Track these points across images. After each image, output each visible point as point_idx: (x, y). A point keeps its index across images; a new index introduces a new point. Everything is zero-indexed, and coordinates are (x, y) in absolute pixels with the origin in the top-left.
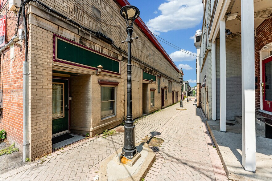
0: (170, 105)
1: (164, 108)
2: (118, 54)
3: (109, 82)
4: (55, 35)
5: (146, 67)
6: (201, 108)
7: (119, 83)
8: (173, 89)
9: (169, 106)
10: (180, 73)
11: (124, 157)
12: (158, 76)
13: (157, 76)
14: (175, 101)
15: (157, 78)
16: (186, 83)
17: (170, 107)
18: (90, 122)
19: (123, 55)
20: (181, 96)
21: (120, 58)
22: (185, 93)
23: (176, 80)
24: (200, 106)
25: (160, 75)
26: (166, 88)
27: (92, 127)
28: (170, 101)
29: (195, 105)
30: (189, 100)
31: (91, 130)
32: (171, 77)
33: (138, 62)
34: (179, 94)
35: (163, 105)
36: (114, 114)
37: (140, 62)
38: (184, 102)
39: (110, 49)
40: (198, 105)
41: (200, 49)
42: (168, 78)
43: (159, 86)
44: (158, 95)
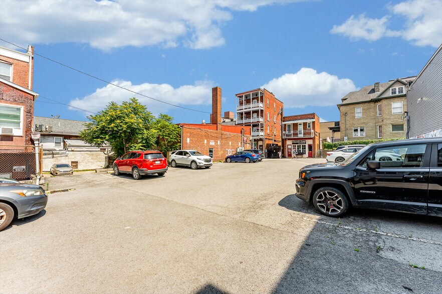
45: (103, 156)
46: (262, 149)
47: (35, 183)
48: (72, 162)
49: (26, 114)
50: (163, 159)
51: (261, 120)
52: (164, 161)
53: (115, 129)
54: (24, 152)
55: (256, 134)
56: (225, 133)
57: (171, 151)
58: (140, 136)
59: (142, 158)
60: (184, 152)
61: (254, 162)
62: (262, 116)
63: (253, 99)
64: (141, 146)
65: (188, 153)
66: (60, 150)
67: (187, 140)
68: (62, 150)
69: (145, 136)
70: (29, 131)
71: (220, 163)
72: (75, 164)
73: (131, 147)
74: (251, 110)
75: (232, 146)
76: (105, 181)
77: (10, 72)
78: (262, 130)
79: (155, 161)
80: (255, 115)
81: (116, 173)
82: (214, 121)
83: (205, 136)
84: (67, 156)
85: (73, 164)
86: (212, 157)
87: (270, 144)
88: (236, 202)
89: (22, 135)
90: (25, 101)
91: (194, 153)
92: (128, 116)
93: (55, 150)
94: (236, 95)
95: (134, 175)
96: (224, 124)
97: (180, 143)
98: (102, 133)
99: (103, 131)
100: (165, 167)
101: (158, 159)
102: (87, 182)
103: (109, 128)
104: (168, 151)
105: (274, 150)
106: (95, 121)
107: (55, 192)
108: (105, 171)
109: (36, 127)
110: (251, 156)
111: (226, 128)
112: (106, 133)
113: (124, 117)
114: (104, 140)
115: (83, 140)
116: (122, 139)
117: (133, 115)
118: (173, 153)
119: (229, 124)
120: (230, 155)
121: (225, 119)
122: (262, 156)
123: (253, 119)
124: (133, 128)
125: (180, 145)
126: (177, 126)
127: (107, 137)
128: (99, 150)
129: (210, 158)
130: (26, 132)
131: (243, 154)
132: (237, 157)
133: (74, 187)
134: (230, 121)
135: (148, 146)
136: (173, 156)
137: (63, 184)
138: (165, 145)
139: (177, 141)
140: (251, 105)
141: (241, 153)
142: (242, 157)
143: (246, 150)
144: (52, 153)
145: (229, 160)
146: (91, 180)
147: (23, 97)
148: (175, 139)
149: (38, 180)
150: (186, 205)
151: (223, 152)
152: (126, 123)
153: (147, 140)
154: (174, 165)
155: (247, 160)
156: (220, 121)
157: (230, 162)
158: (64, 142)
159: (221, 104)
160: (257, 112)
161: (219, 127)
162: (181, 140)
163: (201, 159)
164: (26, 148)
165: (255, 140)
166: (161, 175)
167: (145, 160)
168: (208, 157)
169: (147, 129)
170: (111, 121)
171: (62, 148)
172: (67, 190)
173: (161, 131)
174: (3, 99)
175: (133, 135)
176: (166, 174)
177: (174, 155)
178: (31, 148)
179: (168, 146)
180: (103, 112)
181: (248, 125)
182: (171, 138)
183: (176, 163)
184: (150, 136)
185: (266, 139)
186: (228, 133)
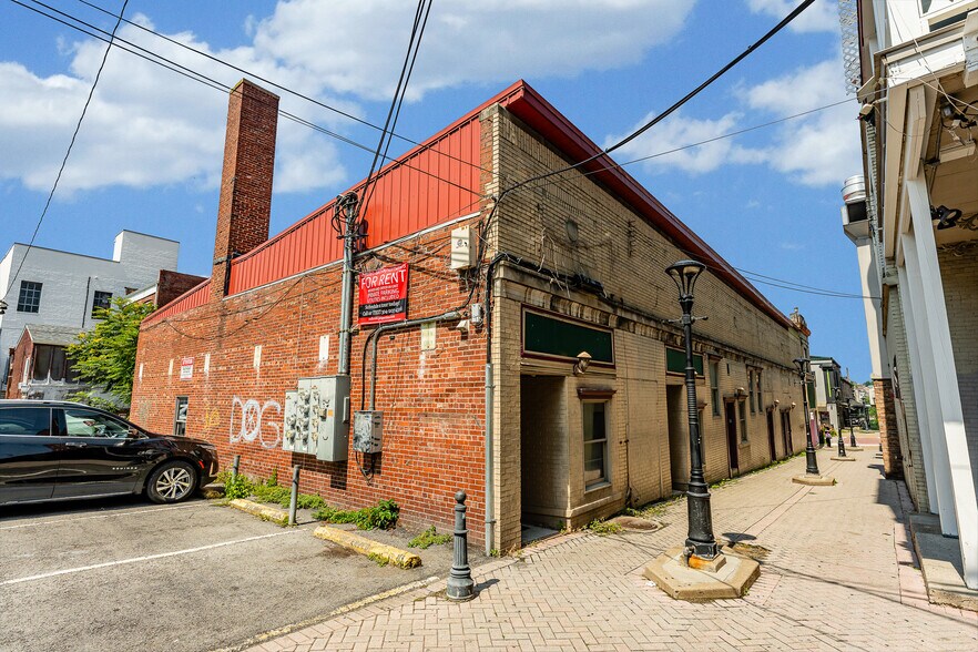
0: (759, 463)
1: (738, 476)
2: (609, 314)
3: (599, 391)
4: (523, 306)
5: (673, 332)
6: (903, 479)
7: (615, 392)
8: (767, 400)
9: (757, 469)
10: (794, 328)
11: (694, 555)
12: (710, 355)
13: (705, 357)
14: (780, 450)
15: (706, 363)
16: (825, 369)
17: (761, 473)
18: (565, 492)
19: (619, 313)
20: (809, 430)
21: (613, 323)
22: (827, 414)
23: (779, 361)
24: (895, 473)
25: (717, 350)
26: (739, 395)
27: (572, 507)
28: (758, 447)
29: (878, 471)
30: (847, 445)
31: (569, 513)
32: (756, 352)
33: (652, 324)
34: (798, 417)
35: (734, 462)
36: (606, 481)
37: (657, 321)
38: (824, 456)
39: (596, 306)
40: (887, 469)
41: (868, 247)
42: (745, 359)
43: (715, 392)
44: (713, 425)
56: (238, 298)
67: (139, 373)
83: (173, 344)
120: (250, 438)
151: (218, 421)
161: (217, 278)
186: (251, 293)
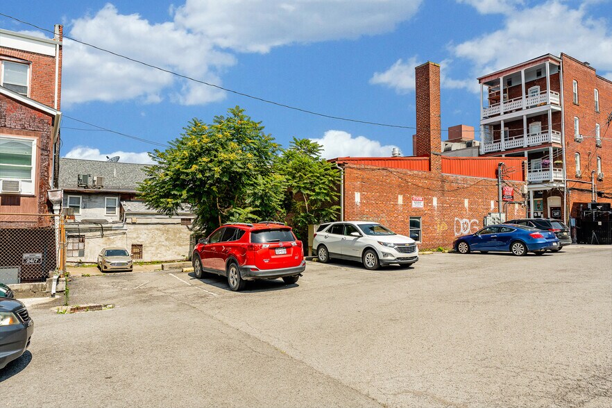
45: (186, 233)
46: (560, 218)
47: (50, 287)
48: (133, 245)
49: (41, 152)
50: (294, 244)
51: (554, 138)
52: (295, 247)
53: (200, 176)
54: (36, 226)
55: (541, 176)
56: (452, 176)
57: (318, 223)
58: (249, 191)
59: (247, 240)
60: (347, 225)
61: (539, 254)
62: (557, 127)
63: (529, 85)
64: (251, 213)
65: (356, 230)
66: (114, 223)
67: (353, 198)
68: (116, 222)
69: (259, 190)
70: (45, 184)
71: (440, 254)
72: (138, 249)
73: (232, 215)
74: (524, 114)
75: (471, 209)
76: (172, 291)
77: (26, 77)
78: (557, 166)
79: (274, 248)
80: (536, 127)
81: (198, 274)
82: (422, 148)
83: (399, 186)
84: (124, 233)
85: (135, 250)
86: (416, 239)
87: (586, 204)
88: (494, 388)
89: (33, 193)
90: (38, 127)
91: (372, 228)
92: (224, 148)
93: (106, 222)
94: (480, 80)
95: (231, 280)
96: (448, 154)
97: (339, 203)
98: (175, 186)
99: (178, 181)
100: (298, 262)
101: (281, 244)
102: (140, 292)
103: (187, 174)
104: (311, 223)
105: (599, 219)
106: (163, 160)
107: (78, 309)
108: (180, 267)
109: (79, 179)
110: (528, 236)
111: (454, 164)
112: (183, 186)
113: (217, 151)
114: (179, 201)
115: (143, 202)
116: (214, 198)
117: (233, 144)
118: (321, 229)
119: (461, 155)
120: (466, 233)
121: (450, 144)
122: (564, 238)
123: (532, 138)
124: (234, 172)
125: (339, 210)
126: (331, 164)
127: (185, 194)
128: (180, 221)
129: (413, 241)
130: (41, 187)
131: (504, 233)
132: (487, 239)
133: (114, 301)
134: (464, 146)
135: (265, 212)
136: (321, 236)
137: (98, 292)
138: (304, 209)
139: (332, 199)
140: (524, 102)
141: (499, 229)
142: (499, 238)
143: (514, 222)
144: (100, 228)
145: (463, 247)
146: (148, 286)
147: (37, 120)
148: (327, 195)
149: (54, 283)
150: (337, 383)
151: (446, 227)
152: (221, 162)
153: (264, 197)
154: (323, 258)
155: (518, 248)
156: (438, 148)
157: (468, 252)
158: (121, 206)
159: (438, 105)
160: (542, 118)
161: (436, 162)
162: (339, 197)
163: (389, 244)
164: (40, 219)
165: (536, 194)
166: (290, 281)
167: (252, 246)
168: (408, 240)
169: (265, 173)
170: (192, 160)
171: (117, 218)
172: (99, 307)
173: (294, 177)
174: (5, 126)
175: (235, 189)
176: (300, 281)
177: (323, 233)
178: (48, 219)
179: (311, 212)
180: (178, 141)
181: (515, 153)
182: (318, 194)
183: (328, 253)
184: (270, 189)
185: (572, 189)
186: (459, 177)
